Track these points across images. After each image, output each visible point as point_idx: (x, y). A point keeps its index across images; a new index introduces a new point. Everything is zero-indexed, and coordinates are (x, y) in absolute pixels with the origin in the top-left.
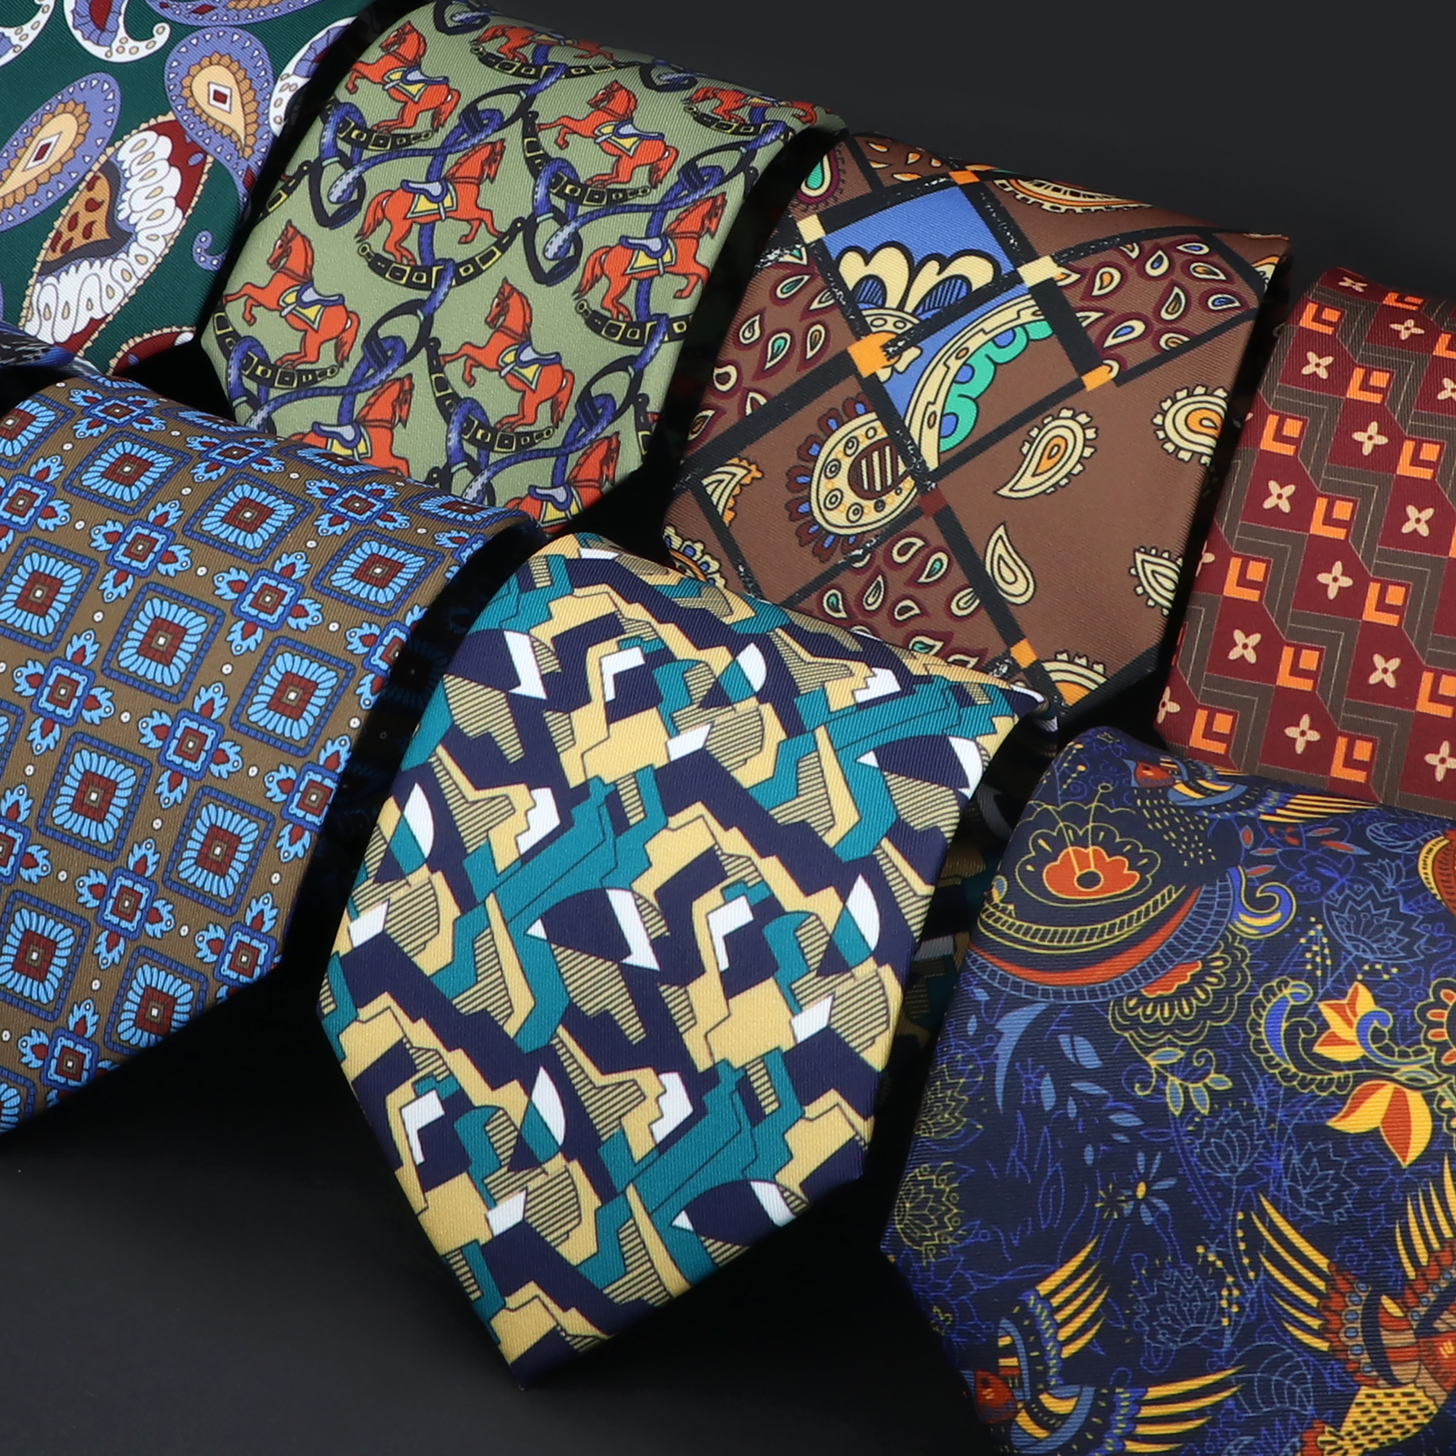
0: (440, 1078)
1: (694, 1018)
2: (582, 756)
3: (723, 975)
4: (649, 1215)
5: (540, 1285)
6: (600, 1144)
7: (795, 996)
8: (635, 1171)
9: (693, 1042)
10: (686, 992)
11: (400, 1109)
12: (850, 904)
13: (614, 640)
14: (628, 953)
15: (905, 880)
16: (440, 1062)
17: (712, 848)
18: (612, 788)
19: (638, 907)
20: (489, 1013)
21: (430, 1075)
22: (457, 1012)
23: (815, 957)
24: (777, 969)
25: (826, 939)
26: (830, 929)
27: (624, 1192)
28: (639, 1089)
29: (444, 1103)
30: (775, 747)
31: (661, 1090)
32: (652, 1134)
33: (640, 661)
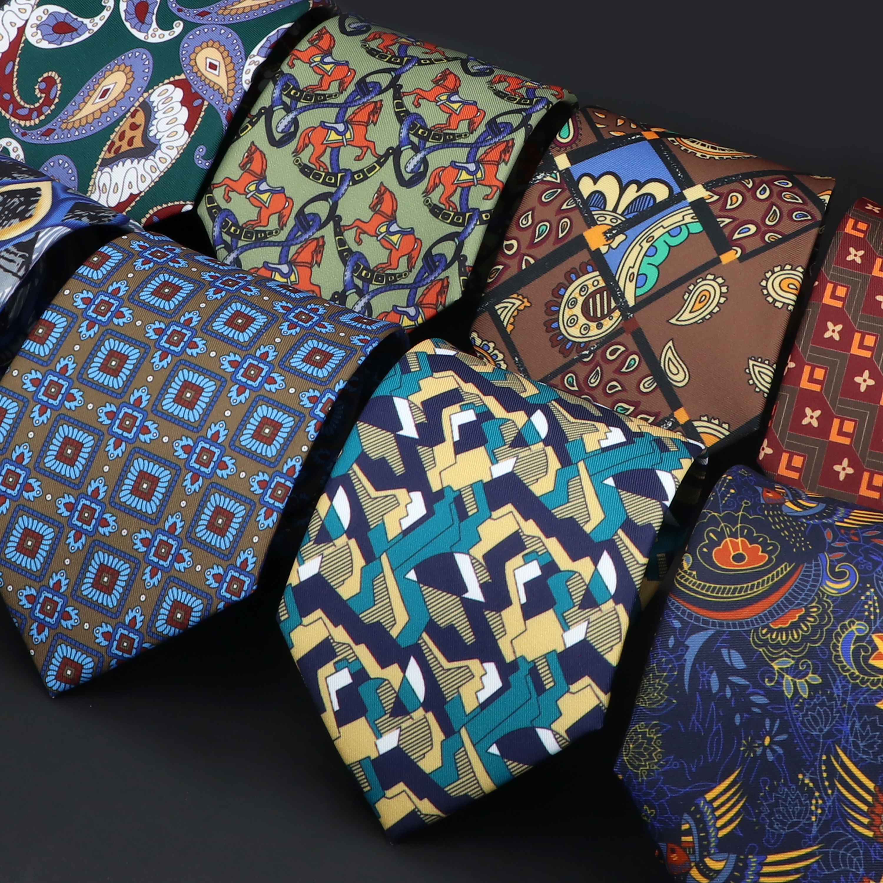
0: (350, 661)
1: (505, 631)
2: (440, 473)
3: (523, 606)
4: (474, 746)
5: (407, 784)
6: (446, 703)
7: (565, 620)
8: (466, 719)
9: (504, 645)
10: (500, 615)
11: (326, 678)
12: (599, 567)
13: (458, 405)
14: (466, 591)
15: (632, 554)
16: (351, 651)
17: (517, 531)
18: (458, 493)
19: (473, 564)
20: (381, 623)
21: (345, 659)
22: (362, 622)
23: (578, 597)
24: (555, 603)
25: (585, 587)
26: (587, 582)
27: (459, 731)
28: (470, 671)
29: (352, 675)
30: (554, 473)
31: (484, 672)
32: (477, 698)
33: (474, 418)
